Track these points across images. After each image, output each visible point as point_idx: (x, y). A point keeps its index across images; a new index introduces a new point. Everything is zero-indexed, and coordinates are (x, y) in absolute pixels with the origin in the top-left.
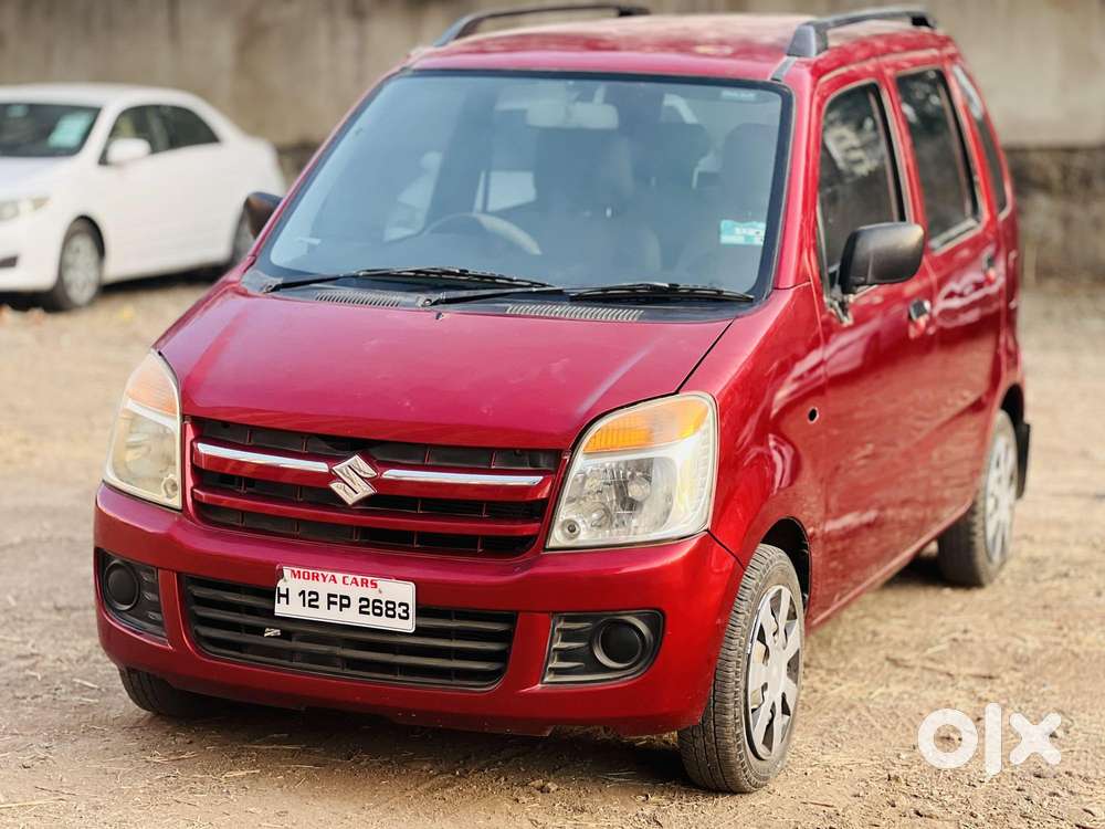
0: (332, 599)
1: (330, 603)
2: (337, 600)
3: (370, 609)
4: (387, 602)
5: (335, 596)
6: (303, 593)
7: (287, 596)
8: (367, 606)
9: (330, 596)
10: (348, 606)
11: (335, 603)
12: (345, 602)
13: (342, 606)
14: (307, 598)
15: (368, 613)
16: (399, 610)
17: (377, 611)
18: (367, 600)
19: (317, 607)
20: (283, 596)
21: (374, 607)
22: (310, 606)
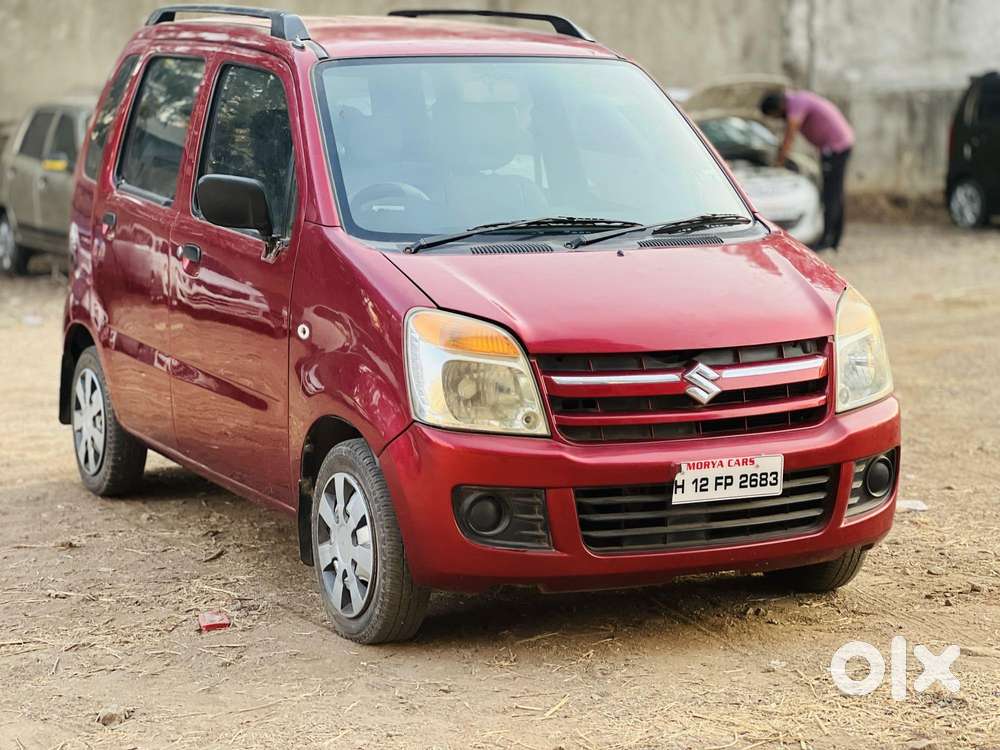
0: (719, 481)
1: (717, 484)
2: (723, 481)
3: (748, 483)
4: (762, 474)
5: (722, 478)
6: (696, 481)
7: (682, 487)
8: (746, 481)
9: (717, 478)
10: (731, 484)
11: (721, 484)
12: (729, 481)
13: (727, 484)
14: (699, 484)
15: (746, 486)
16: (770, 479)
17: (754, 483)
18: (746, 476)
19: (707, 490)
20: (680, 487)
21: (751, 481)
22: (701, 490)
